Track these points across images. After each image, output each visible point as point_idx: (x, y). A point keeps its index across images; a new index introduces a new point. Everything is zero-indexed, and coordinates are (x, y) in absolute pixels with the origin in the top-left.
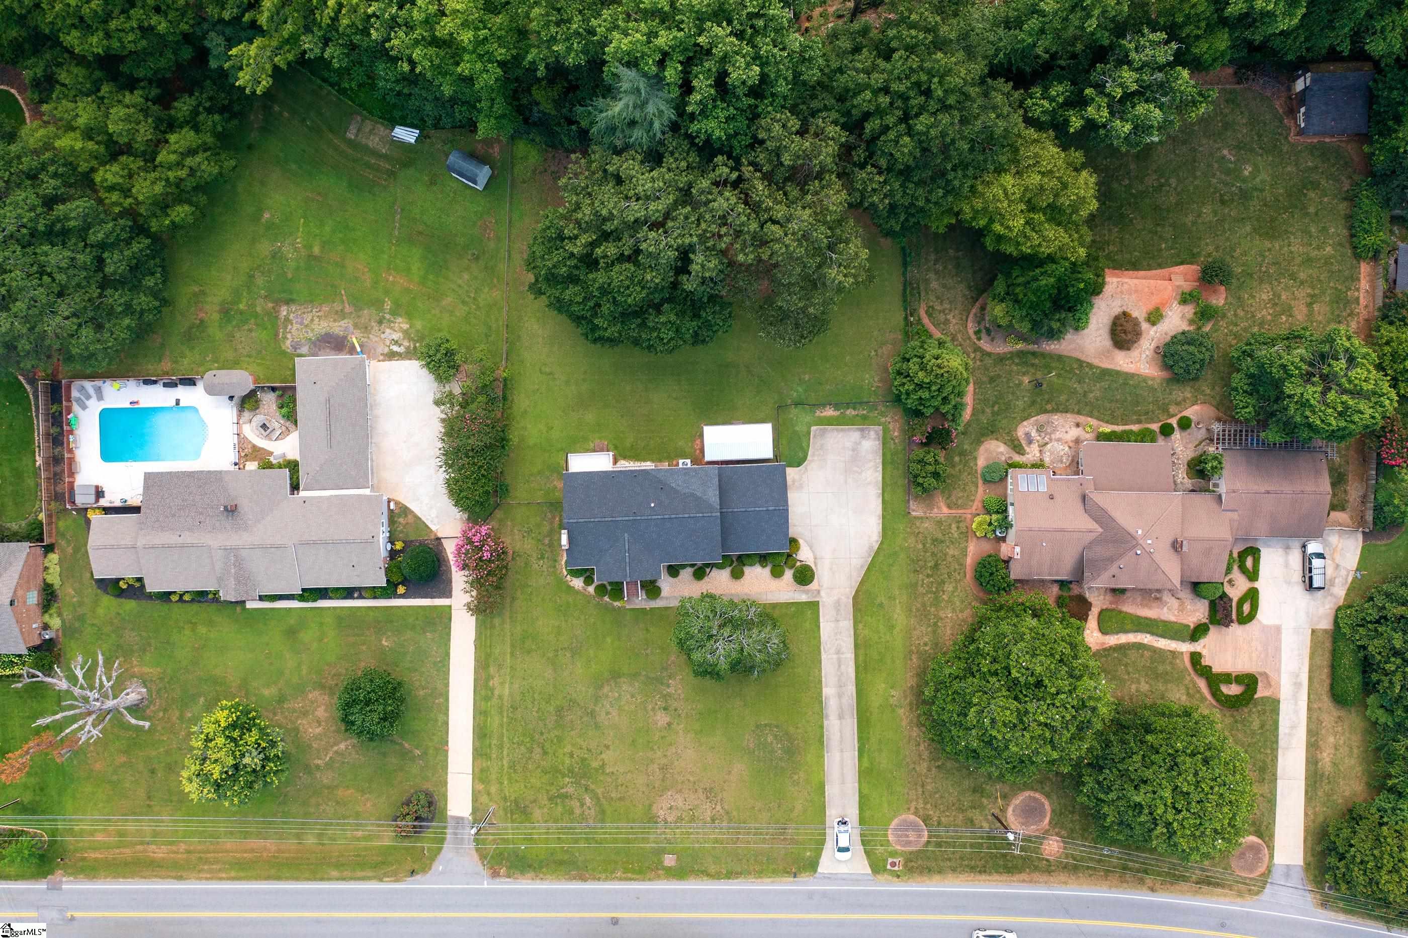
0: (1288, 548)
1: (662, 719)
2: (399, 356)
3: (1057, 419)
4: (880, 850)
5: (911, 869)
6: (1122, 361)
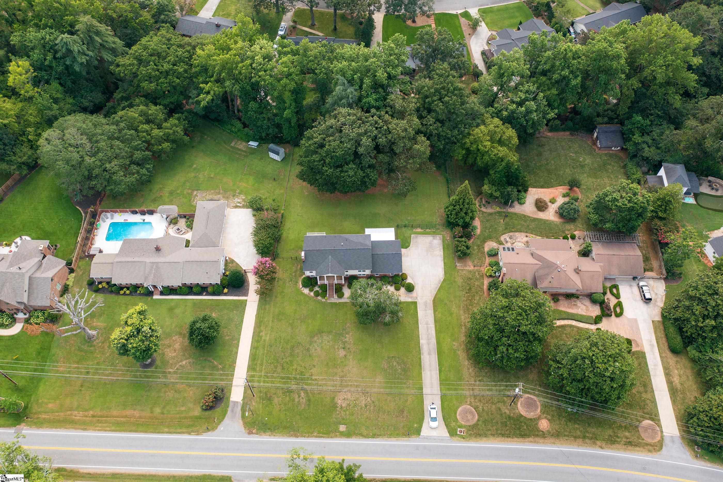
0: (631, 286)
1: (342, 353)
2: (239, 207)
3: (517, 234)
4: (453, 424)
5: (471, 435)
6: (542, 215)
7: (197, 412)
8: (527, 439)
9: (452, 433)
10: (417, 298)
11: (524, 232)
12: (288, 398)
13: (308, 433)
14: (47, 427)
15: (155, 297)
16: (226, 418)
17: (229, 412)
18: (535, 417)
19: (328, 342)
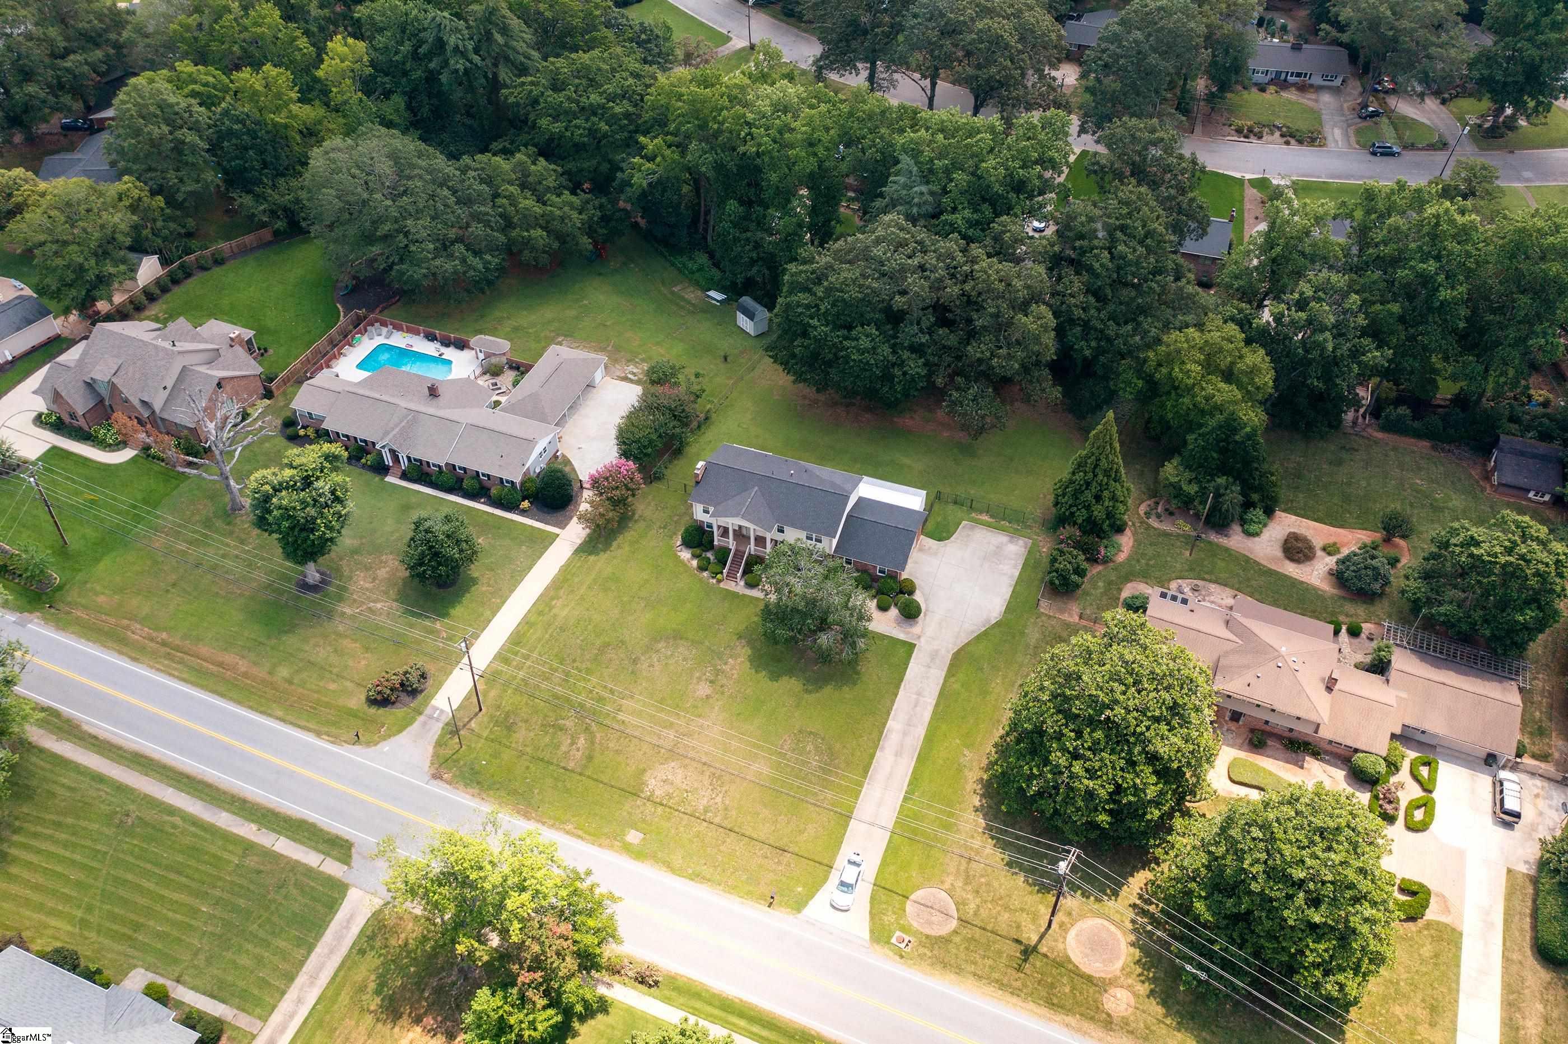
0: (1474, 775)
1: (703, 690)
2: (631, 381)
3: (1213, 587)
4: (889, 918)
5: (922, 957)
6: (1291, 569)
7: (357, 701)
8: (1059, 1018)
9: (879, 935)
10: (919, 637)
11: (1232, 587)
12: (547, 739)
13: (556, 819)
14: (73, 633)
15: (389, 479)
16: (404, 733)
17: (416, 725)
18: (1103, 975)
19: (684, 659)
